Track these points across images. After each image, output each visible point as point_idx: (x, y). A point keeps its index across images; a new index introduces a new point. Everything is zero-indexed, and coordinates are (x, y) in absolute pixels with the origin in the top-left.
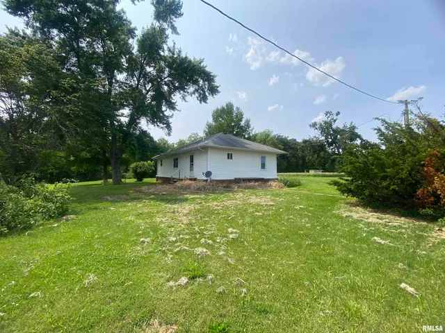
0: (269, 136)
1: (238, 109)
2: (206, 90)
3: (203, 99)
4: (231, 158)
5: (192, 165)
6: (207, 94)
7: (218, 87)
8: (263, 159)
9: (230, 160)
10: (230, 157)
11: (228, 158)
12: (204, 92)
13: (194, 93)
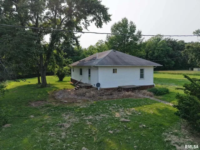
0: (160, 40)
1: (131, 23)
2: (102, 18)
3: (99, 25)
4: (116, 72)
5: (89, 76)
6: (102, 21)
7: (110, 16)
8: (142, 71)
9: (115, 74)
10: (114, 71)
11: (114, 72)
12: (100, 20)
13: (93, 20)
